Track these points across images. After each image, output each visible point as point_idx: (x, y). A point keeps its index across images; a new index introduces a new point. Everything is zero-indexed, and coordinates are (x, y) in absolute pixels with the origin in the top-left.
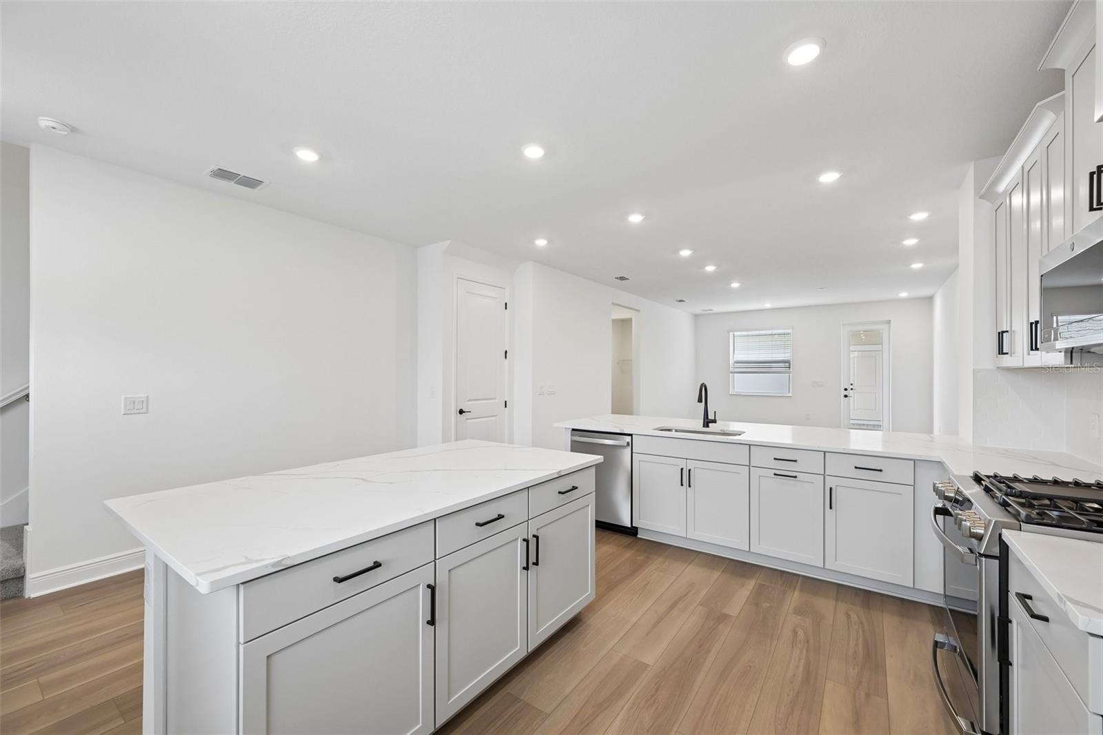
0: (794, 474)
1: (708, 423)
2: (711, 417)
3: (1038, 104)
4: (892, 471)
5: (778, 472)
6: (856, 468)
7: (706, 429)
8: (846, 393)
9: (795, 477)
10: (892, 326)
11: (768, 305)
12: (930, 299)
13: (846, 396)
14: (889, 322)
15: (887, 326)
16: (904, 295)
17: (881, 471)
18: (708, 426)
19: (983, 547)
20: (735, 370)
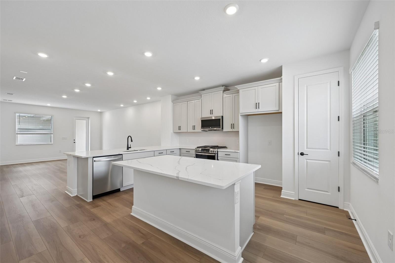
6: (171, 152)
8: (74, 141)
12: (101, 113)
14: (89, 118)
16: (99, 111)
17: (174, 152)
19: (216, 153)
20: (19, 133)
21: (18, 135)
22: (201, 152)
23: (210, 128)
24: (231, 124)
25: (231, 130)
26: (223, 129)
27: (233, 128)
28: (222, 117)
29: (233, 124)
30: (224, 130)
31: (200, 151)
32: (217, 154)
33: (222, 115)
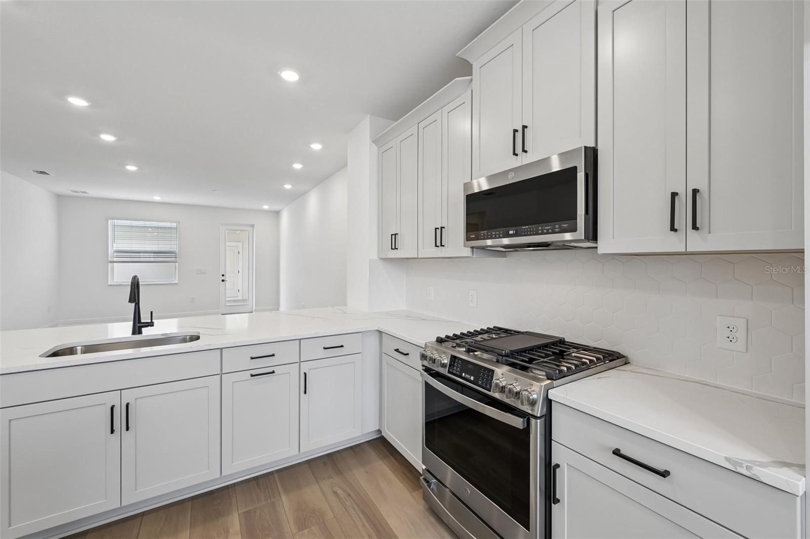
0: (270, 370)
1: (140, 328)
2: (145, 318)
3: (457, 79)
4: (351, 345)
5: (254, 372)
6: (325, 348)
7: (138, 337)
8: (223, 278)
9: (273, 372)
10: (255, 229)
11: (157, 198)
12: (277, 213)
13: (223, 281)
14: (253, 226)
15: (251, 228)
16: (266, 207)
17: (342, 346)
18: (140, 332)
19: (538, 410)
20: (115, 259)
21: (115, 264)
22: (444, 371)
23: (511, 232)
24: (674, 195)
25: (674, 243)
26: (595, 238)
27: (695, 227)
28: (592, 155)
29: (695, 192)
30: (605, 245)
31: (443, 366)
32: (548, 419)
33: (592, 145)
